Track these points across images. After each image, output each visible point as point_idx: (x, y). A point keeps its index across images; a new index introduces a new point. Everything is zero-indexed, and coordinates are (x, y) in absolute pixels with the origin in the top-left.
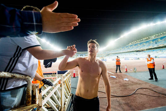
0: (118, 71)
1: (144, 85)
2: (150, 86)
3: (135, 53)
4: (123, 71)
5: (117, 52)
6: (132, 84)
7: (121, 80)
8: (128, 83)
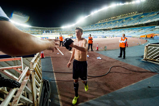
0: (90, 49)
1: (116, 63)
2: (121, 64)
3: (103, 31)
4: (95, 49)
5: (86, 30)
6: (105, 63)
7: (94, 59)
8: (101, 62)
